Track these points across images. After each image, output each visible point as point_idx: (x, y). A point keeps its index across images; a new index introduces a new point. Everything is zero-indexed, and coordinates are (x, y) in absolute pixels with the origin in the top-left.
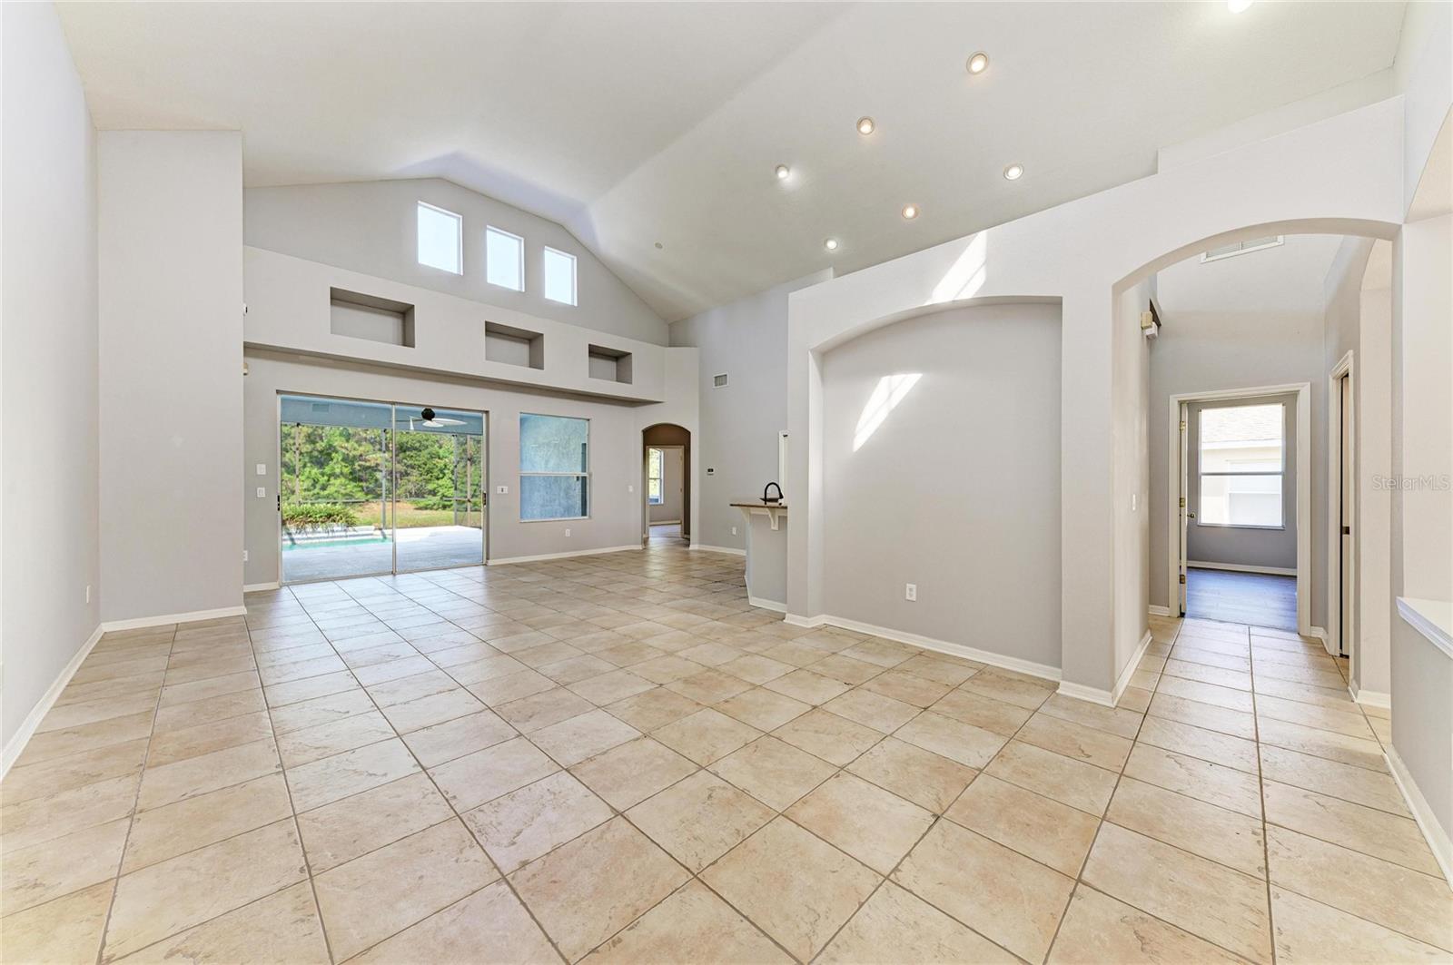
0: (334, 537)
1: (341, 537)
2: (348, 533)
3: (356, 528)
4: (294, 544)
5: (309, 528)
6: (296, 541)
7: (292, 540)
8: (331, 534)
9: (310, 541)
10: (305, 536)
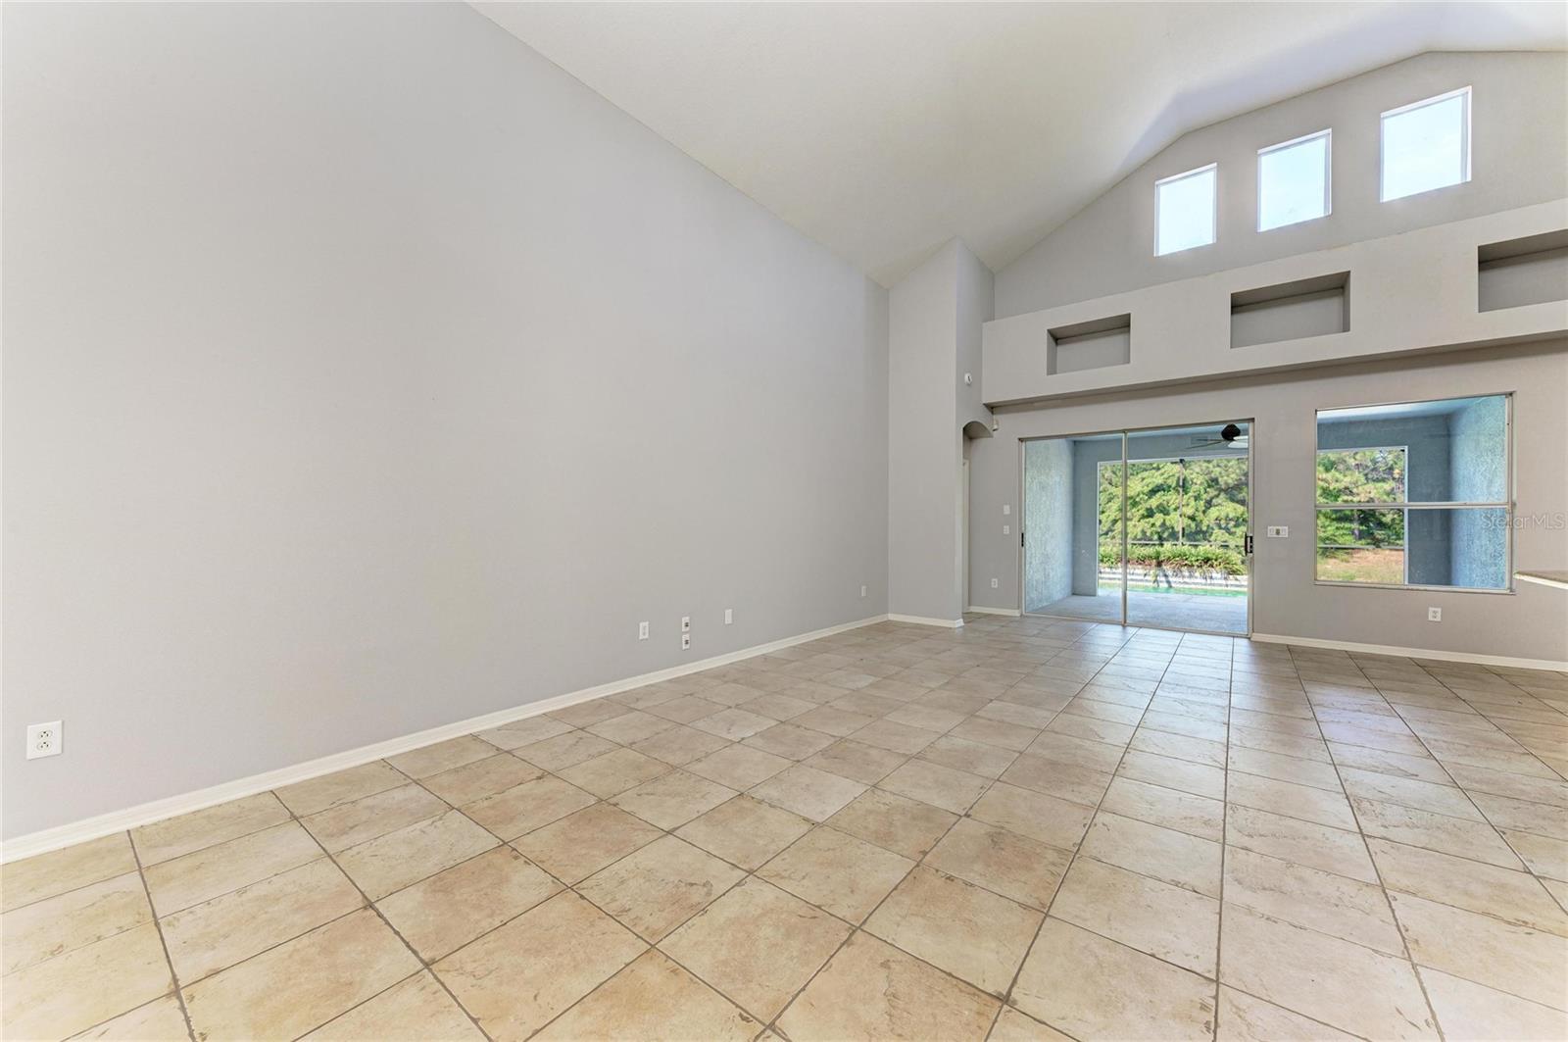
0: (1214, 585)
1: (1221, 585)
2: (1229, 582)
3: (1238, 577)
4: (1171, 587)
5: (1185, 571)
6: (1173, 585)
7: (1168, 582)
8: (1209, 581)
9: (1186, 586)
10: (1181, 580)
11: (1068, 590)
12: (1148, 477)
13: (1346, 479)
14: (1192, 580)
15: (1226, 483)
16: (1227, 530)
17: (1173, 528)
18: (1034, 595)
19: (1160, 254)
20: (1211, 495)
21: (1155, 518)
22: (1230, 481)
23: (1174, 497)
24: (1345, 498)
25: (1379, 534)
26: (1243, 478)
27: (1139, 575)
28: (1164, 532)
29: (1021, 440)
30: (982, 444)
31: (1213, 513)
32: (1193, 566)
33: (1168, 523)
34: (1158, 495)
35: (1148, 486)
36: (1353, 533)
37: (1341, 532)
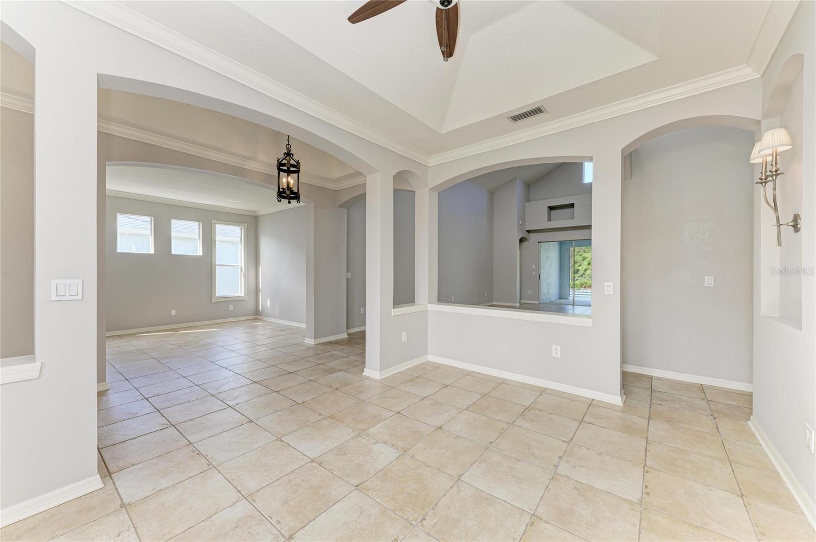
11: (558, 297)
18: (544, 298)
19: (585, 182)
29: (539, 242)
30: (525, 243)
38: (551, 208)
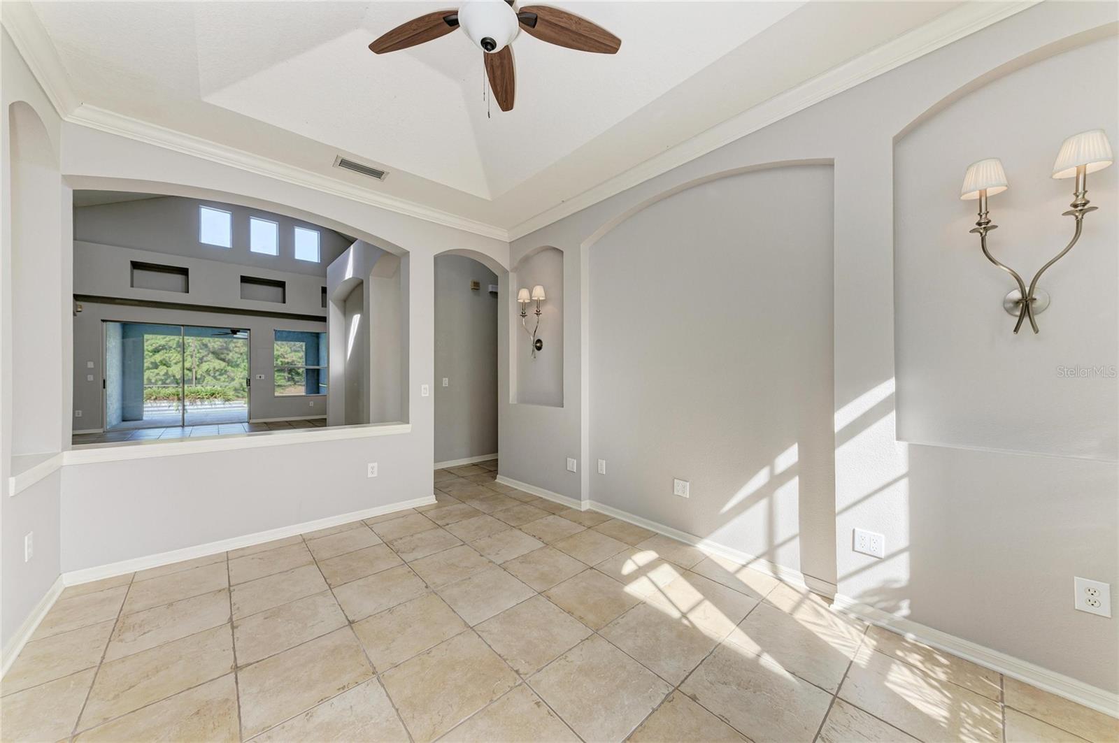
11: (120, 418)
12: (152, 339)
13: (282, 350)
14: (203, 407)
15: (213, 347)
16: (215, 377)
17: (174, 376)
18: (109, 421)
19: (202, 242)
20: (203, 354)
21: (159, 369)
22: (216, 346)
23: (175, 355)
24: (281, 359)
25: (297, 378)
26: (225, 345)
27: (166, 406)
28: (166, 380)
29: (103, 321)
31: (205, 366)
32: (203, 398)
33: (170, 373)
34: (161, 353)
35: (151, 345)
36: (285, 379)
37: (279, 378)
38: (136, 265)
